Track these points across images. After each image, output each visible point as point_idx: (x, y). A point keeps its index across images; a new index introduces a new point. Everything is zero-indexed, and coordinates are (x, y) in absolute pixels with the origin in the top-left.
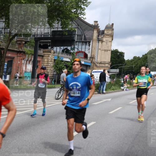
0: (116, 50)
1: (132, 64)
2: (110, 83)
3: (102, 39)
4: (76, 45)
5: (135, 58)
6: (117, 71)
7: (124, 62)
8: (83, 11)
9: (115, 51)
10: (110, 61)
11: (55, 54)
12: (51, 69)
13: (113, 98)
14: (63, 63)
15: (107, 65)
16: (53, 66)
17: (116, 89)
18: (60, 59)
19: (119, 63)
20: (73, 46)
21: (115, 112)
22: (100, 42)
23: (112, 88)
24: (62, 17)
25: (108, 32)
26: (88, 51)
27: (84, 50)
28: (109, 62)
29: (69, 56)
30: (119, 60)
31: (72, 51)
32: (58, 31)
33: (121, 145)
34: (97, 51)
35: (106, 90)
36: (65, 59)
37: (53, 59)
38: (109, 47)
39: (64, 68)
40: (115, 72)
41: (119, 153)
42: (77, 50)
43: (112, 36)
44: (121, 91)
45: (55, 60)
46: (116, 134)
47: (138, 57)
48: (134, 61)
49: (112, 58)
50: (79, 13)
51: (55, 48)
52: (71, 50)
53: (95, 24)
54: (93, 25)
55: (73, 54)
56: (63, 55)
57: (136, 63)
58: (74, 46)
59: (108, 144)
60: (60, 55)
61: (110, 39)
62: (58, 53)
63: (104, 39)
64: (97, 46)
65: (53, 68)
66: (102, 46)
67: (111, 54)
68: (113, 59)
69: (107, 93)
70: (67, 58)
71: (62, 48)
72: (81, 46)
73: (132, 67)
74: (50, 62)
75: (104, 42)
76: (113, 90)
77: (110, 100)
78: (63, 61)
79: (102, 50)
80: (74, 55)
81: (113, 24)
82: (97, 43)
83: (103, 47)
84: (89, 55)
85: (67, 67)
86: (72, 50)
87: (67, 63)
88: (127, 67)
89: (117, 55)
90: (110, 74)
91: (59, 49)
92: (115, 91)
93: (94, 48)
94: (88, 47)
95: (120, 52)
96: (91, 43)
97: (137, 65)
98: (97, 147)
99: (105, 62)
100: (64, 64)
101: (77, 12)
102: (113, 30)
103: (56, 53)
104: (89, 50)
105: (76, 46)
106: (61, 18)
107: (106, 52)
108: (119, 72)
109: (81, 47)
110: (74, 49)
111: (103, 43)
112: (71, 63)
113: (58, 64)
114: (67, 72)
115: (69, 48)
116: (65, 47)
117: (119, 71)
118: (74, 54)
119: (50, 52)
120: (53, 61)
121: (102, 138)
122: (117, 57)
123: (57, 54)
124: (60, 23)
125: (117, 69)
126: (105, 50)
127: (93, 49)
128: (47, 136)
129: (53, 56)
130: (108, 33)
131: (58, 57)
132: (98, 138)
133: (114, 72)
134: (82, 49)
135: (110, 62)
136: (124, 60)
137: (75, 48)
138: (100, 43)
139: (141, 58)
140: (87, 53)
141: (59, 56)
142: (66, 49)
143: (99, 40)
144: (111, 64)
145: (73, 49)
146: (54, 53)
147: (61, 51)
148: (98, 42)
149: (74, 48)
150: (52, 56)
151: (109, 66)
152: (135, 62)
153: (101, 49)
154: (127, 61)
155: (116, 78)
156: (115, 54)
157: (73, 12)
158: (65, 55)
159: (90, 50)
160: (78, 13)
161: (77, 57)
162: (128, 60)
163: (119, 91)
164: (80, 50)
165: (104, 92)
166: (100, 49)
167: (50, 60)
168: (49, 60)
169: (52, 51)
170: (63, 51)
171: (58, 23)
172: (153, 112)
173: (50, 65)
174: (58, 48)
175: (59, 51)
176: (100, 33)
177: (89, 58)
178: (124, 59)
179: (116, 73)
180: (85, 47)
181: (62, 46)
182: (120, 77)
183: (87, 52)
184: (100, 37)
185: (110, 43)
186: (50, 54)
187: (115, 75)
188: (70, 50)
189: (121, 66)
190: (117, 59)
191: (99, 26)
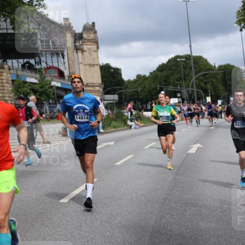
0: (107, 64)
1: (137, 87)
2: (108, 116)
3: (81, 46)
4: (42, 56)
5: (139, 76)
6: (115, 97)
7: (123, 84)
8: (42, 2)
9: (105, 66)
10: (101, 82)
11: (12, 71)
12: (11, 95)
13: (117, 140)
14: (26, 85)
15: (97, 88)
16: (13, 91)
17: (119, 127)
18: (21, 79)
19: (116, 85)
20: (37, 58)
21: (124, 162)
22: (78, 51)
23: (112, 125)
24: (10, 11)
25: (88, 35)
26: (62, 66)
27: (57, 64)
28: (100, 84)
29: (34, 75)
30: (114, 81)
31: (37, 67)
32: (8, 34)
33: (144, 215)
34: (77, 66)
35: (103, 128)
36: (29, 80)
37: (10, 79)
38: (95, 60)
39: (30, 93)
40: (113, 100)
41: (142, 228)
42: (45, 64)
43: (96, 42)
44: (128, 129)
45: (13, 81)
46: (132, 198)
47: (142, 75)
48: (139, 82)
49: (103, 77)
50: (36, 5)
51: (9, 62)
52: (36, 64)
53: (66, 22)
54: (63, 24)
55: (40, 71)
56: (25, 73)
57: (142, 85)
58: (39, 57)
59: (123, 214)
60: (20, 73)
61: (94, 47)
62: (17, 70)
63: (85, 47)
64: (75, 58)
65: (13, 94)
66: (84, 58)
67: (101, 71)
68: (105, 79)
69: (106, 133)
70: (32, 77)
71: (21, 61)
72: (50, 58)
73: (137, 91)
74: (6, 85)
75: (86, 51)
76: (115, 127)
77: (112, 143)
78: (26, 82)
79: (85, 65)
80: (42, 72)
81: (93, 23)
82: (75, 53)
83: (86, 60)
84: (66, 73)
85: (35, 92)
86: (38, 65)
87: (34, 86)
88: (130, 91)
89: (110, 72)
90: (106, 102)
91: (17, 64)
92: (118, 129)
93: (73, 62)
94: (62, 59)
95: (114, 68)
96: (65, 54)
97: (144, 88)
98: (107, 219)
99: (94, 84)
100: (29, 87)
101: (32, 3)
102: (96, 32)
103: (13, 69)
104: (64, 64)
105: (43, 59)
106: (9, 13)
107: (92, 68)
108: (119, 100)
109: (51, 60)
110: (41, 64)
111: (85, 53)
112: (40, 85)
113: (19, 87)
114: (35, 100)
115: (32, 61)
116: (25, 60)
117: (119, 98)
118: (42, 70)
119: (3, 68)
120: (10, 82)
121: (111, 205)
122: (111, 76)
123: (15, 70)
124: (8, 21)
125: (114, 94)
126: (90, 65)
127: (70, 62)
128: (24, 202)
129: (9, 75)
130: (89, 37)
131: (18, 76)
132: (106, 204)
133: (111, 100)
134: (54, 64)
135: (102, 84)
136: (123, 81)
137: (42, 62)
138: (80, 54)
139: (149, 77)
140: (62, 70)
141: (18, 74)
142: (27, 62)
143: (77, 49)
144: (103, 86)
145: (38, 63)
146: (10, 69)
147: (20, 67)
148: (77, 52)
149: (40, 60)
150: (7, 75)
151: (101, 90)
152: (140, 84)
153: (84, 63)
154: (127, 81)
155: (115, 108)
156: (107, 70)
157: (26, 4)
158: (27, 73)
159: (67, 64)
160: (34, 5)
161: (47, 75)
162: (129, 80)
163: (124, 130)
164: (51, 65)
165: (101, 131)
166: (82, 63)
167: (5, 81)
168: (3, 81)
169: (6, 66)
170: (23, 66)
171: (5, 21)
172: (183, 162)
173: (6, 88)
174: (15, 61)
175: (17, 66)
176: (77, 38)
177: (67, 78)
178: (121, 78)
179: (115, 102)
180: (56, 60)
181: (20, 58)
182: (123, 108)
183: (62, 68)
184: (77, 44)
185: (96, 53)
186: (3, 71)
187: (113, 103)
188: (34, 64)
189: (120, 89)
190: (111, 79)
191: (72, 25)
